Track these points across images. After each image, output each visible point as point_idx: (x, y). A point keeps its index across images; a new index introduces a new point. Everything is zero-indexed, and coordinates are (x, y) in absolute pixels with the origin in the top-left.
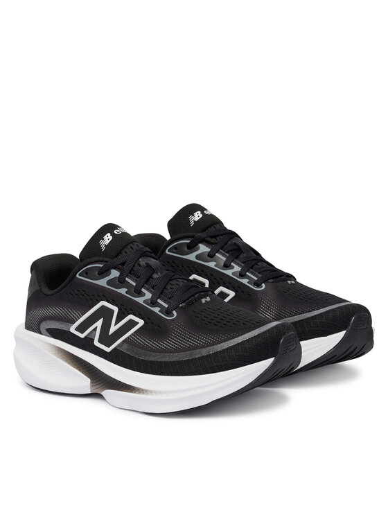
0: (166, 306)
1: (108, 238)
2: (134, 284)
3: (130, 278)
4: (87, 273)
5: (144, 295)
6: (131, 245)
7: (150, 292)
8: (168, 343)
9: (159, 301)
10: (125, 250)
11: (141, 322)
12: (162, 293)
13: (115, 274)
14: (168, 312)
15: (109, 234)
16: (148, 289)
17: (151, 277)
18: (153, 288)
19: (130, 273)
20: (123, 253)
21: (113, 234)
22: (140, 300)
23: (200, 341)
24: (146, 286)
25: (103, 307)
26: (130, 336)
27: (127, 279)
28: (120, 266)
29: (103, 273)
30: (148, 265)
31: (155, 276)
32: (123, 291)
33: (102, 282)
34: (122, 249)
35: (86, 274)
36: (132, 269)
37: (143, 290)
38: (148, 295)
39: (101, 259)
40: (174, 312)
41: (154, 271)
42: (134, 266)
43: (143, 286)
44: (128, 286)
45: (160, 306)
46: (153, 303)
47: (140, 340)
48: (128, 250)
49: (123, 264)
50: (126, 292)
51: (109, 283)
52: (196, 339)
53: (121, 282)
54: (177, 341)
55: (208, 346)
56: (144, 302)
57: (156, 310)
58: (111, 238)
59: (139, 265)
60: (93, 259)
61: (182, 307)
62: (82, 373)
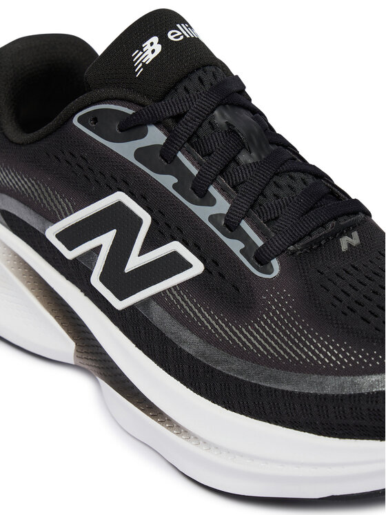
0: (259, 242)
1: (152, 49)
2: (195, 171)
3: (188, 154)
4: (95, 120)
5: (211, 202)
6: (200, 73)
7: (228, 197)
8: (252, 334)
9: (244, 225)
10: (186, 83)
11: (197, 267)
12: (252, 207)
13: (155, 136)
14: (261, 259)
15: (155, 39)
16: (223, 190)
17: (234, 159)
18: (234, 187)
19: (189, 140)
20: (180, 89)
21: (164, 41)
22: (203, 213)
23: (326, 355)
24: (221, 180)
25: (119, 205)
26: (169, 289)
27: (180, 155)
28: (170, 122)
29: (131, 128)
30: (231, 130)
31: (244, 158)
32: (168, 181)
33: (126, 150)
34: (180, 81)
35: (93, 120)
36: (195, 133)
37: (213, 190)
38: (222, 205)
39: (131, 96)
40: (275, 263)
41: (242, 146)
42: (200, 126)
43: (213, 181)
44: (180, 172)
45: (244, 238)
46: (231, 225)
47: (189, 306)
48: (193, 83)
49: (178, 118)
50: (175, 186)
51: (140, 154)
52: (316, 347)
53: (164, 158)
54: (272, 338)
55: (339, 372)
56: (212, 218)
57: (236, 246)
58: (158, 48)
59: (212, 125)
60: (113, 92)
61: (293, 253)
62: (62, 324)
